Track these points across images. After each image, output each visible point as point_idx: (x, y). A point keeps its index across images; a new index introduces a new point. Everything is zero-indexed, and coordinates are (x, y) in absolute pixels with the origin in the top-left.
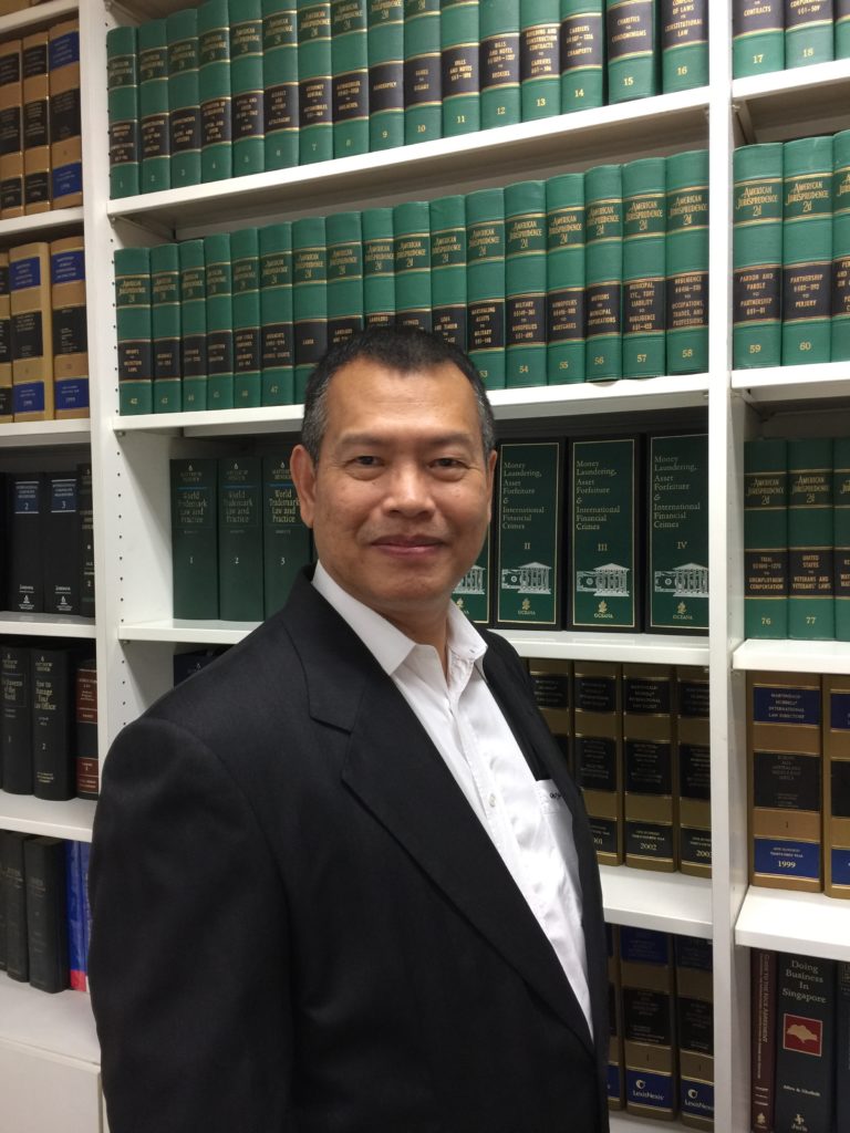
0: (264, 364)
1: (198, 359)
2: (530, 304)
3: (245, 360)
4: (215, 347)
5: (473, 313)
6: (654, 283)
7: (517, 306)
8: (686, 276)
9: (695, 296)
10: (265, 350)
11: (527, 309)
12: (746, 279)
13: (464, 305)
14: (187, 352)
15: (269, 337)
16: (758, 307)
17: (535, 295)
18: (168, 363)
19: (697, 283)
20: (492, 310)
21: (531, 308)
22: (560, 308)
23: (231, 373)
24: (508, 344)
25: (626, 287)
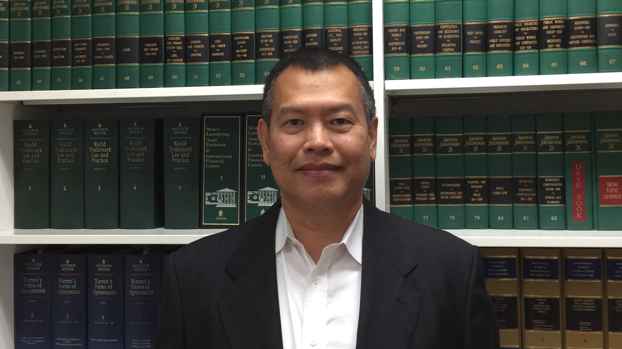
0: (94, 62)
1: (45, 56)
2: (270, 36)
3: (80, 59)
4: (58, 49)
5: (235, 39)
6: (342, 30)
7: (262, 37)
8: (359, 27)
9: (365, 38)
10: (95, 53)
11: (269, 39)
12: (391, 31)
13: (229, 34)
14: (36, 52)
15: (99, 45)
16: (398, 46)
17: (274, 31)
18: (21, 58)
19: (365, 31)
20: (247, 38)
21: (271, 38)
22: (288, 40)
23: (70, 67)
24: (256, 59)
25: (326, 31)
